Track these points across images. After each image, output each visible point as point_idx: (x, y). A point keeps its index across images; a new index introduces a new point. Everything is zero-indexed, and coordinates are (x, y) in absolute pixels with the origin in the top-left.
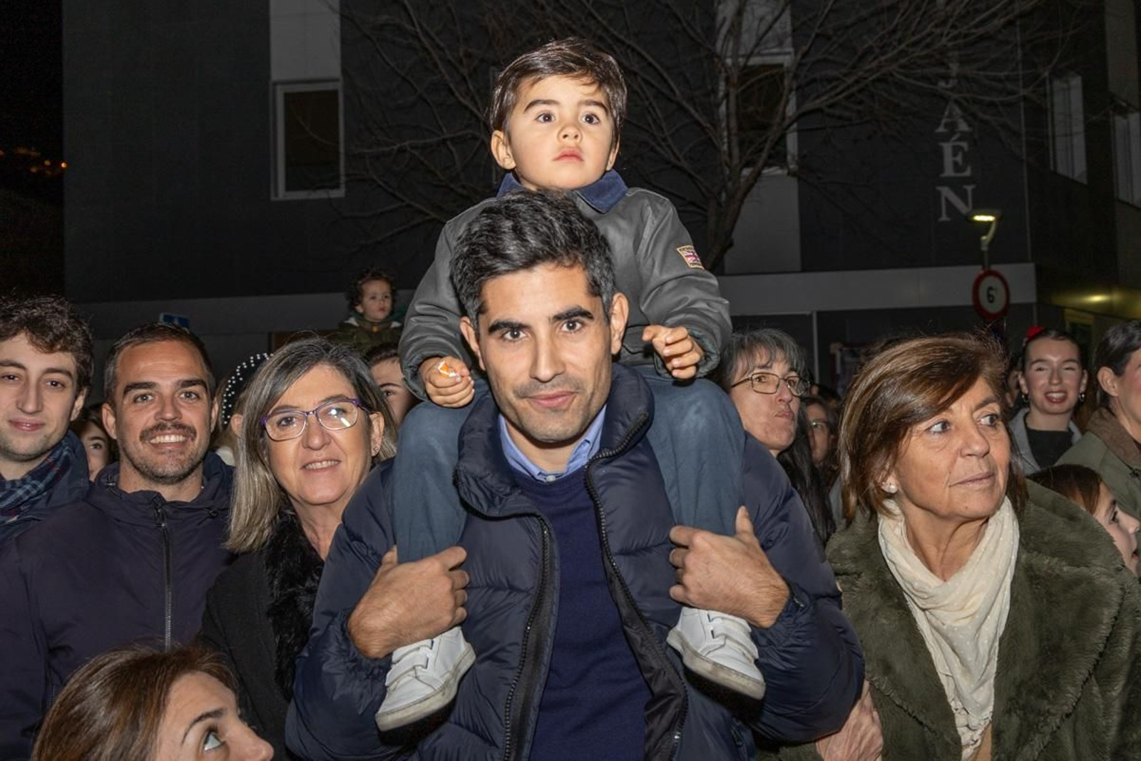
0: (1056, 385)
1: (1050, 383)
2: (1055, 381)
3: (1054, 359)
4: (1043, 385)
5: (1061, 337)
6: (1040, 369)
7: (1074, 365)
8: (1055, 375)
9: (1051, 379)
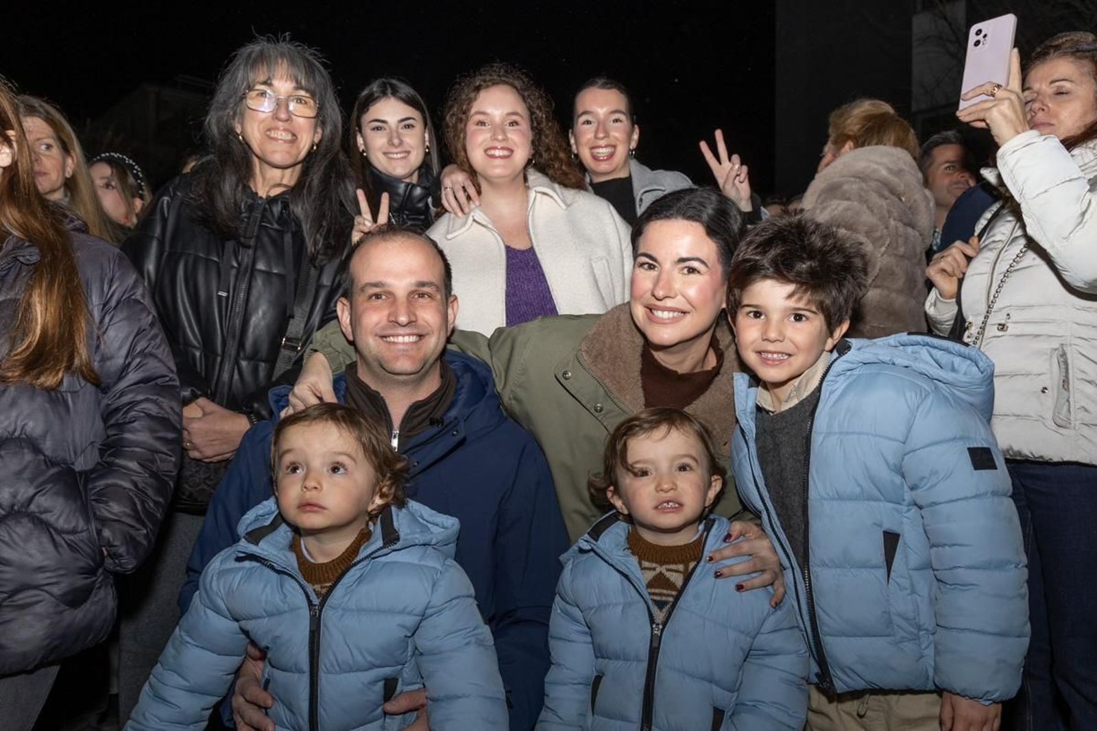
0: (603, 138)
1: (596, 137)
2: (601, 135)
3: (601, 111)
4: (589, 140)
5: (609, 86)
6: (588, 122)
7: (622, 117)
8: (601, 127)
9: (596, 132)
